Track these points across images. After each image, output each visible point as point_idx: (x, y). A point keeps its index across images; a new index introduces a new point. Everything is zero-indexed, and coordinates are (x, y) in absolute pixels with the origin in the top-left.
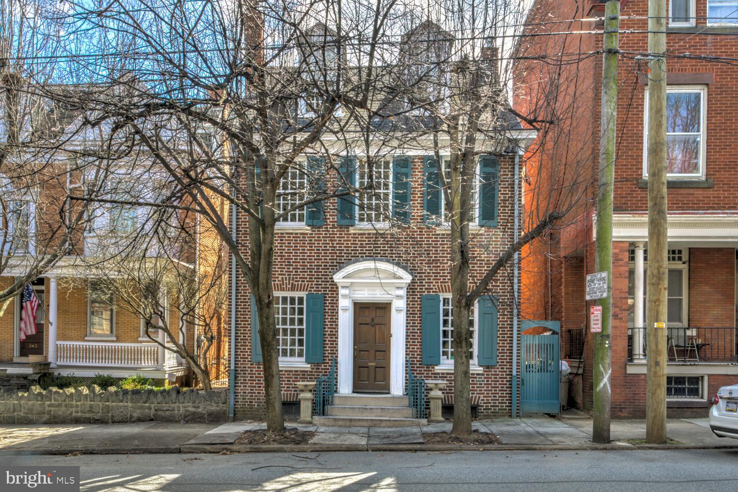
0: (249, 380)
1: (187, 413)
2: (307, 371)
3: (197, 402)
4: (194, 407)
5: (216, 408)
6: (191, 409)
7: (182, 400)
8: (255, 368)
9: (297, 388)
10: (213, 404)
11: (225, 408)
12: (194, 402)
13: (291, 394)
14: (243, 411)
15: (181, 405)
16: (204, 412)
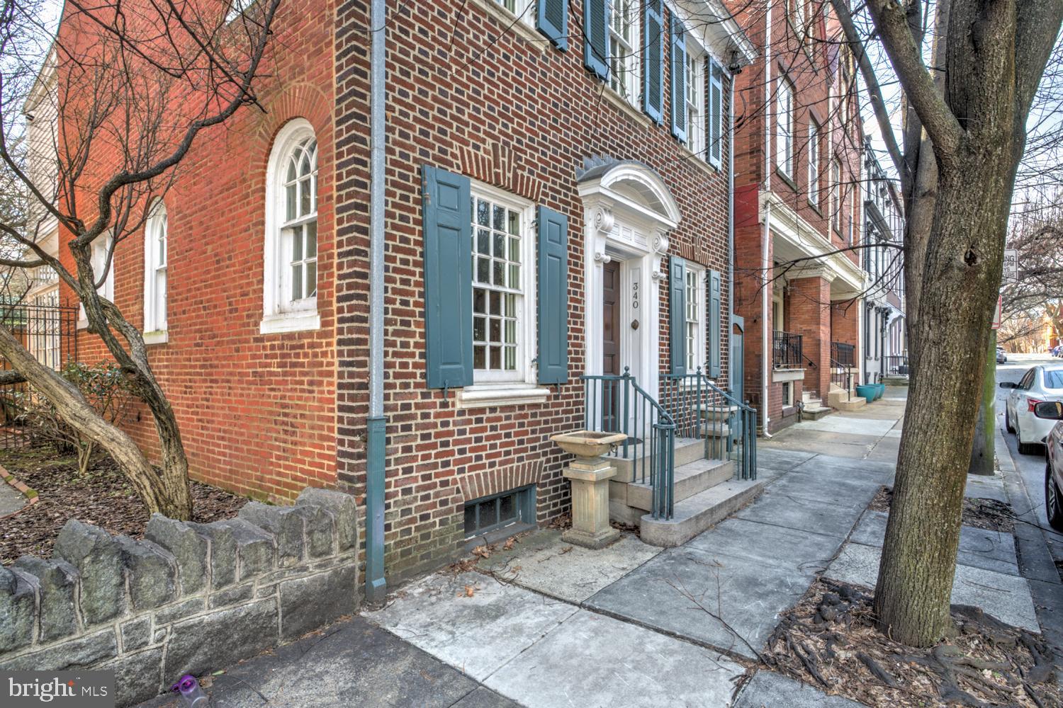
0: (419, 448)
1: (187, 642)
2: (537, 406)
3: (239, 573)
4: (221, 601)
5: (318, 573)
6: (209, 615)
7: (161, 590)
8: (433, 405)
9: (560, 451)
10: (307, 560)
11: (349, 564)
12: (226, 579)
13: (511, 468)
14: (404, 554)
15: (148, 616)
16: (271, 606)
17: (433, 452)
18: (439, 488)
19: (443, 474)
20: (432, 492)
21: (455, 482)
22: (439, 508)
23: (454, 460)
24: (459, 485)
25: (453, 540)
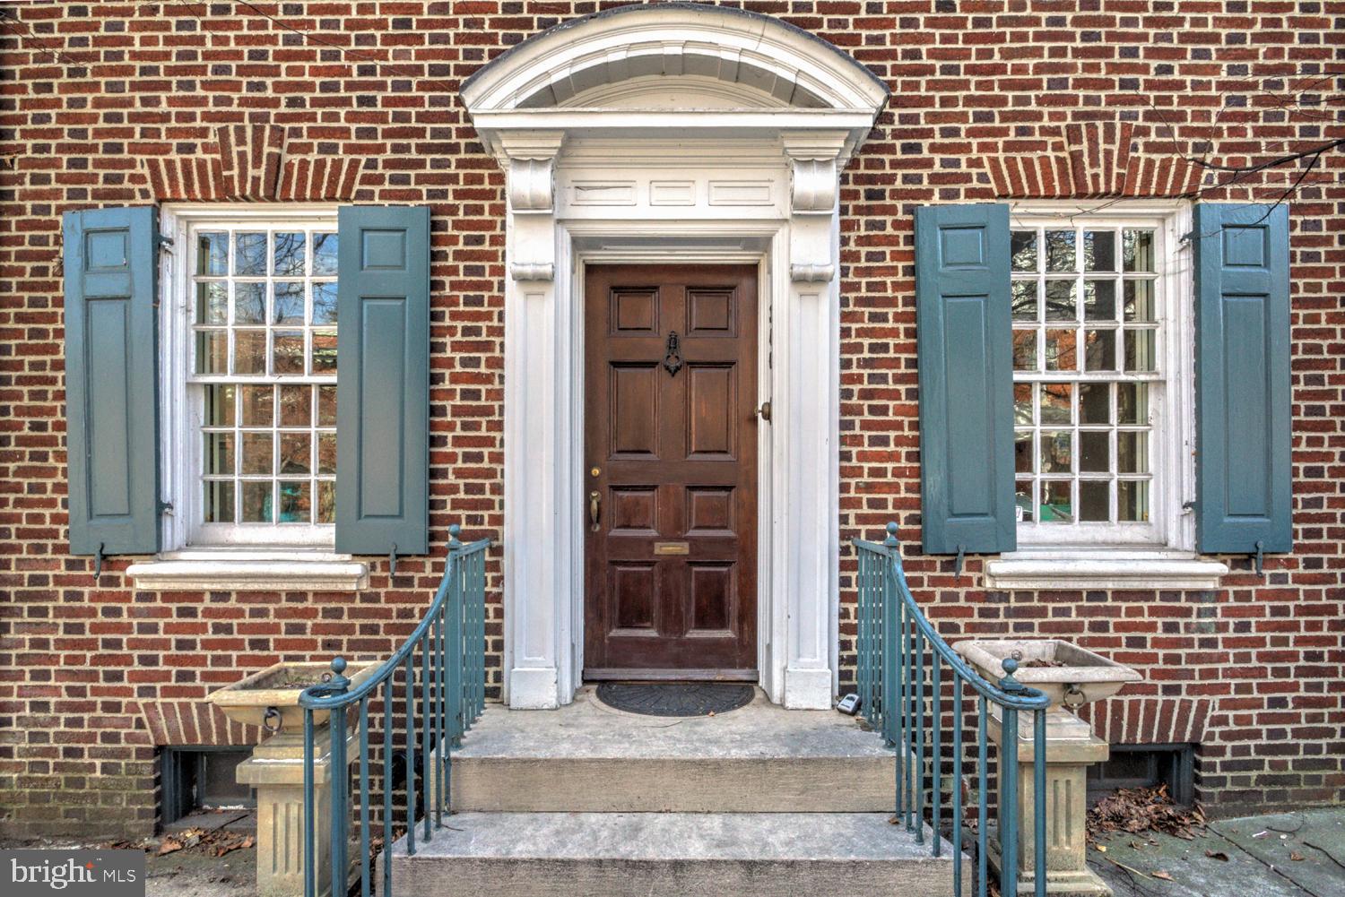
0: (62, 643)
2: (348, 597)
14: (35, 798)
17: (89, 654)
18: (99, 713)
19: (109, 691)
20: (86, 716)
21: (133, 708)
22: (99, 744)
23: (131, 673)
24: (143, 715)
25: (130, 801)
